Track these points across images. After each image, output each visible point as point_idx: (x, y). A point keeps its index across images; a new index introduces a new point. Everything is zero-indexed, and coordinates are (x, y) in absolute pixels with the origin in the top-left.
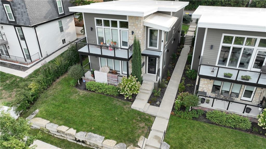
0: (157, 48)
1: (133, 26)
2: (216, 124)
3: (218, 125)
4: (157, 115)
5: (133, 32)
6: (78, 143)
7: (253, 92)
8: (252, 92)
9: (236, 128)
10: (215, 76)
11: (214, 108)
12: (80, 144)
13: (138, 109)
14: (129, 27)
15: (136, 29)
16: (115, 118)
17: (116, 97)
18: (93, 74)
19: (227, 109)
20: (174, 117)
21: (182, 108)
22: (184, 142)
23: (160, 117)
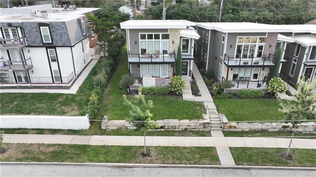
0: (189, 53)
1: (173, 37)
2: (244, 98)
3: (245, 98)
4: (204, 101)
5: (173, 42)
6: (157, 130)
7: (258, 75)
8: (258, 74)
9: (256, 98)
11: (239, 88)
12: (159, 130)
13: (189, 100)
14: (170, 38)
15: (175, 39)
16: (177, 108)
17: (167, 95)
18: (141, 81)
19: (247, 87)
20: (216, 100)
21: (219, 93)
22: (231, 111)
23: (206, 102)
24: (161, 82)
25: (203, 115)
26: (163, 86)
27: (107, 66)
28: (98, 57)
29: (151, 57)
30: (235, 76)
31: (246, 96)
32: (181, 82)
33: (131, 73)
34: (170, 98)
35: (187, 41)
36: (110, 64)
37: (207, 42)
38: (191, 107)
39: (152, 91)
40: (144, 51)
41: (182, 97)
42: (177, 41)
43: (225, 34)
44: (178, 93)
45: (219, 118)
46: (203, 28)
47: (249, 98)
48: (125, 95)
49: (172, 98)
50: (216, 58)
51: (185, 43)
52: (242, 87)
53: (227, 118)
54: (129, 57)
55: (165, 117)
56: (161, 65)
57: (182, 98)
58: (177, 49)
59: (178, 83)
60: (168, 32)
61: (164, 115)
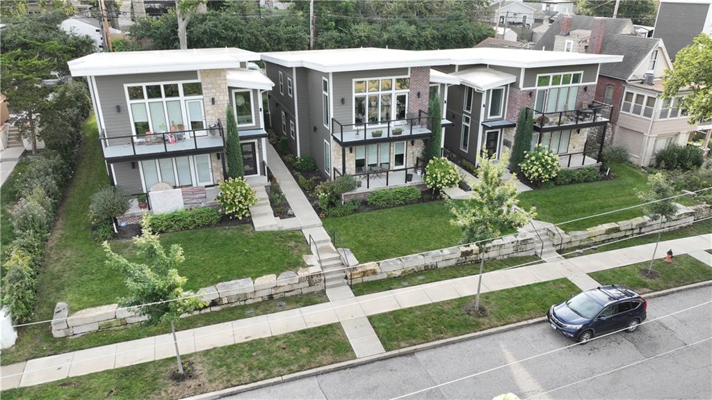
0: (254, 124)
1: (212, 88)
2: (384, 208)
3: (386, 207)
4: (302, 225)
5: (213, 101)
6: (203, 312)
7: (405, 155)
8: (403, 155)
9: (406, 204)
10: (363, 139)
11: (372, 189)
12: (208, 310)
13: (268, 229)
14: (204, 92)
15: (218, 94)
16: (243, 251)
17: (216, 226)
18: (144, 201)
19: (387, 185)
20: (327, 220)
21: (331, 204)
22: (362, 238)
23: (308, 227)
24: (197, 196)
25: (305, 257)
26: (203, 205)
27: (48, 174)
28: (16, 153)
29: (164, 141)
30: (360, 164)
31: (387, 204)
32: (244, 191)
33: (116, 184)
34: (225, 231)
35: (246, 95)
36: (55, 169)
37: (291, 96)
38: (276, 243)
39: (178, 221)
40: (143, 128)
41: (253, 224)
42: (221, 98)
43: (327, 75)
44: (240, 218)
45: (339, 258)
46: (278, 65)
47: (394, 206)
48: (106, 242)
49: (229, 231)
50: (315, 129)
51: (242, 101)
52: (377, 184)
53: (355, 256)
54: (106, 146)
55: (219, 277)
56: (191, 157)
57: (252, 227)
58: (225, 117)
59: (239, 194)
60: (197, 78)
61: (216, 273)
